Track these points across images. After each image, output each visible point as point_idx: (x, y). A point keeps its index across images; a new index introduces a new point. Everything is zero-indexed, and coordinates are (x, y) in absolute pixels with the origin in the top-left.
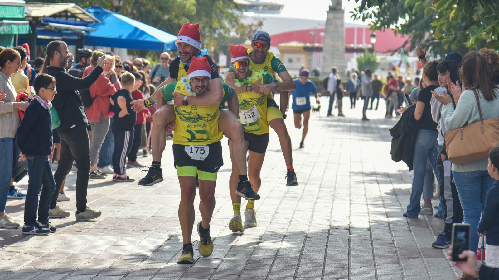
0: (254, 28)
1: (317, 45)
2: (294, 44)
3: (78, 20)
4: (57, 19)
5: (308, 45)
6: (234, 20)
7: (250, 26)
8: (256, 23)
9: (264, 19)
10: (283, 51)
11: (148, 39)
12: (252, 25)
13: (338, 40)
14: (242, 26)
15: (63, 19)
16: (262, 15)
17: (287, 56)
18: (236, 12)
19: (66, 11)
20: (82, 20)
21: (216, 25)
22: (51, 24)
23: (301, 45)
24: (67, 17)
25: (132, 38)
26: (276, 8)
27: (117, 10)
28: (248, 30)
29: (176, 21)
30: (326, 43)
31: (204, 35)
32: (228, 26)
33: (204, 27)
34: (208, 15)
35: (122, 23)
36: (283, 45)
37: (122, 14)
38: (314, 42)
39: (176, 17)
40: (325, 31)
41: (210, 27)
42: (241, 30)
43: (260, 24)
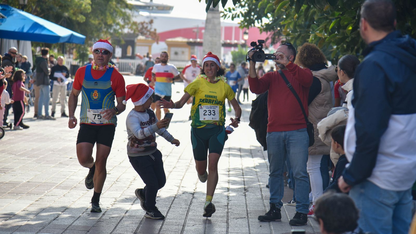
0: (145, 26)
1: (198, 40)
2: (179, 39)
5: (191, 40)
6: (126, 18)
7: (142, 24)
8: (147, 21)
9: (155, 18)
10: (170, 45)
11: (47, 33)
12: (144, 22)
13: (216, 37)
14: (135, 23)
16: (153, 15)
17: (173, 50)
18: (128, 11)
21: (110, 22)
23: (185, 40)
26: (167, 9)
27: (23, 8)
28: (140, 27)
29: (74, 18)
30: (206, 39)
31: (99, 30)
32: (122, 23)
33: (99, 24)
34: (103, 13)
35: (25, 18)
36: (170, 40)
37: (27, 11)
38: (196, 38)
39: (74, 14)
40: (205, 28)
41: (106, 24)
42: (134, 27)
43: (151, 22)
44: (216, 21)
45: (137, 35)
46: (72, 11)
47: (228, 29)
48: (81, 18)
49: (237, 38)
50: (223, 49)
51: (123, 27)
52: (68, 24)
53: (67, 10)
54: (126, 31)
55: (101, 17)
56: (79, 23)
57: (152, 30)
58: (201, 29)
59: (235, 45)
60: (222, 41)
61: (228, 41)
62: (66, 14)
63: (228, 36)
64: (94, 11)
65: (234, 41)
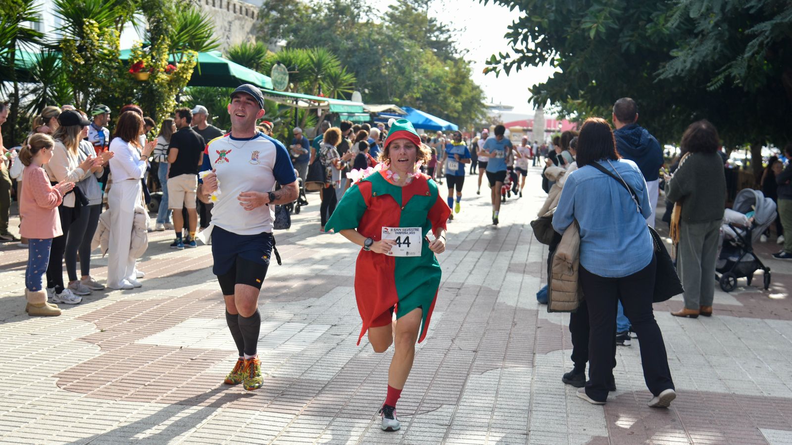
0: (496, 119)
1: (530, 128)
2: (518, 127)
3: (397, 114)
4: (385, 113)
5: (525, 128)
6: (484, 114)
7: (494, 118)
8: (497, 116)
9: (502, 114)
10: (512, 131)
11: (433, 124)
13: (541, 125)
14: (489, 118)
15: (389, 113)
16: (501, 112)
17: (514, 134)
18: (485, 110)
19: (390, 109)
20: (399, 114)
21: (473, 117)
22: (382, 116)
23: (521, 128)
24: (391, 112)
25: (425, 123)
26: (510, 108)
27: (419, 109)
28: (493, 119)
29: (451, 115)
30: (535, 127)
31: (466, 122)
32: (481, 117)
33: (467, 118)
34: (470, 111)
35: (420, 115)
36: (512, 128)
37: (422, 111)
38: (528, 126)
39: (451, 112)
40: (534, 120)
41: (471, 118)
42: (489, 120)
43: (500, 117)
44: (541, 116)
45: (491, 125)
46: (449, 110)
47: (549, 121)
48: (455, 115)
49: (555, 127)
50: (545, 134)
51: (481, 120)
52: (447, 118)
53: (446, 110)
54: (484, 122)
55: (468, 114)
56: (454, 118)
57: (500, 122)
58: (531, 121)
59: (554, 131)
60: (545, 128)
61: (549, 129)
62: (446, 112)
63: (549, 125)
64: (463, 110)
65: (553, 129)
